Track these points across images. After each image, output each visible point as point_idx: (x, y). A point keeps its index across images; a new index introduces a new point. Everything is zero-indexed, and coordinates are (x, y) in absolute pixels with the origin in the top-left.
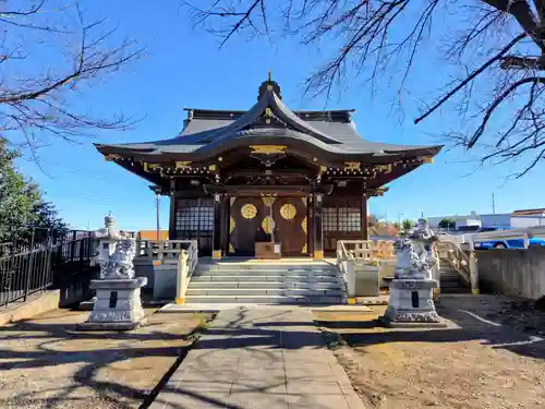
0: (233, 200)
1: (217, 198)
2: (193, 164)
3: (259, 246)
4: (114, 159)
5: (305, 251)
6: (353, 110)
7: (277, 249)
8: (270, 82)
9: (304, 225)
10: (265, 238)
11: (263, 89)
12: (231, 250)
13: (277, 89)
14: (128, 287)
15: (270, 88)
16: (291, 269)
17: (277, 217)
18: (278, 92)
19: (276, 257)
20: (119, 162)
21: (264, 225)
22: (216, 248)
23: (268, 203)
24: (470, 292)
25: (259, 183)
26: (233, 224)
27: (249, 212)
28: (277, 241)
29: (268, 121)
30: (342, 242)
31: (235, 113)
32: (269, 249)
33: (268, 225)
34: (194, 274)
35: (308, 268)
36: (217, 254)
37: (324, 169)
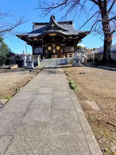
0: (46, 46)
1: (43, 46)
2: (38, 39)
3: (52, 56)
4: (20, 38)
5: (62, 56)
6: (73, 21)
7: (56, 56)
8: (52, 16)
9: (62, 51)
10: (53, 54)
11: (51, 18)
12: (47, 57)
13: (54, 18)
14: (31, 62)
15: (53, 17)
16: (58, 59)
17: (56, 49)
18: (54, 19)
19: (56, 58)
20: (21, 39)
21: (53, 51)
22: (44, 56)
23: (54, 46)
24: (92, 62)
25: (51, 42)
26: (46, 51)
27: (50, 48)
28: (56, 55)
29: (52, 28)
30: (68, 54)
31: (45, 23)
32: (54, 56)
33: (54, 51)
34: (40, 61)
35: (62, 59)
36: (44, 58)
37: (64, 38)
